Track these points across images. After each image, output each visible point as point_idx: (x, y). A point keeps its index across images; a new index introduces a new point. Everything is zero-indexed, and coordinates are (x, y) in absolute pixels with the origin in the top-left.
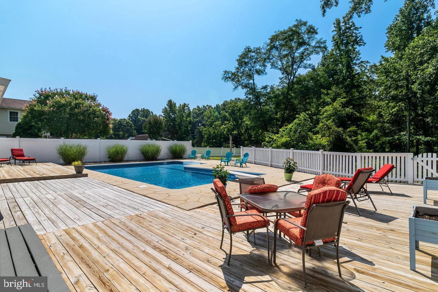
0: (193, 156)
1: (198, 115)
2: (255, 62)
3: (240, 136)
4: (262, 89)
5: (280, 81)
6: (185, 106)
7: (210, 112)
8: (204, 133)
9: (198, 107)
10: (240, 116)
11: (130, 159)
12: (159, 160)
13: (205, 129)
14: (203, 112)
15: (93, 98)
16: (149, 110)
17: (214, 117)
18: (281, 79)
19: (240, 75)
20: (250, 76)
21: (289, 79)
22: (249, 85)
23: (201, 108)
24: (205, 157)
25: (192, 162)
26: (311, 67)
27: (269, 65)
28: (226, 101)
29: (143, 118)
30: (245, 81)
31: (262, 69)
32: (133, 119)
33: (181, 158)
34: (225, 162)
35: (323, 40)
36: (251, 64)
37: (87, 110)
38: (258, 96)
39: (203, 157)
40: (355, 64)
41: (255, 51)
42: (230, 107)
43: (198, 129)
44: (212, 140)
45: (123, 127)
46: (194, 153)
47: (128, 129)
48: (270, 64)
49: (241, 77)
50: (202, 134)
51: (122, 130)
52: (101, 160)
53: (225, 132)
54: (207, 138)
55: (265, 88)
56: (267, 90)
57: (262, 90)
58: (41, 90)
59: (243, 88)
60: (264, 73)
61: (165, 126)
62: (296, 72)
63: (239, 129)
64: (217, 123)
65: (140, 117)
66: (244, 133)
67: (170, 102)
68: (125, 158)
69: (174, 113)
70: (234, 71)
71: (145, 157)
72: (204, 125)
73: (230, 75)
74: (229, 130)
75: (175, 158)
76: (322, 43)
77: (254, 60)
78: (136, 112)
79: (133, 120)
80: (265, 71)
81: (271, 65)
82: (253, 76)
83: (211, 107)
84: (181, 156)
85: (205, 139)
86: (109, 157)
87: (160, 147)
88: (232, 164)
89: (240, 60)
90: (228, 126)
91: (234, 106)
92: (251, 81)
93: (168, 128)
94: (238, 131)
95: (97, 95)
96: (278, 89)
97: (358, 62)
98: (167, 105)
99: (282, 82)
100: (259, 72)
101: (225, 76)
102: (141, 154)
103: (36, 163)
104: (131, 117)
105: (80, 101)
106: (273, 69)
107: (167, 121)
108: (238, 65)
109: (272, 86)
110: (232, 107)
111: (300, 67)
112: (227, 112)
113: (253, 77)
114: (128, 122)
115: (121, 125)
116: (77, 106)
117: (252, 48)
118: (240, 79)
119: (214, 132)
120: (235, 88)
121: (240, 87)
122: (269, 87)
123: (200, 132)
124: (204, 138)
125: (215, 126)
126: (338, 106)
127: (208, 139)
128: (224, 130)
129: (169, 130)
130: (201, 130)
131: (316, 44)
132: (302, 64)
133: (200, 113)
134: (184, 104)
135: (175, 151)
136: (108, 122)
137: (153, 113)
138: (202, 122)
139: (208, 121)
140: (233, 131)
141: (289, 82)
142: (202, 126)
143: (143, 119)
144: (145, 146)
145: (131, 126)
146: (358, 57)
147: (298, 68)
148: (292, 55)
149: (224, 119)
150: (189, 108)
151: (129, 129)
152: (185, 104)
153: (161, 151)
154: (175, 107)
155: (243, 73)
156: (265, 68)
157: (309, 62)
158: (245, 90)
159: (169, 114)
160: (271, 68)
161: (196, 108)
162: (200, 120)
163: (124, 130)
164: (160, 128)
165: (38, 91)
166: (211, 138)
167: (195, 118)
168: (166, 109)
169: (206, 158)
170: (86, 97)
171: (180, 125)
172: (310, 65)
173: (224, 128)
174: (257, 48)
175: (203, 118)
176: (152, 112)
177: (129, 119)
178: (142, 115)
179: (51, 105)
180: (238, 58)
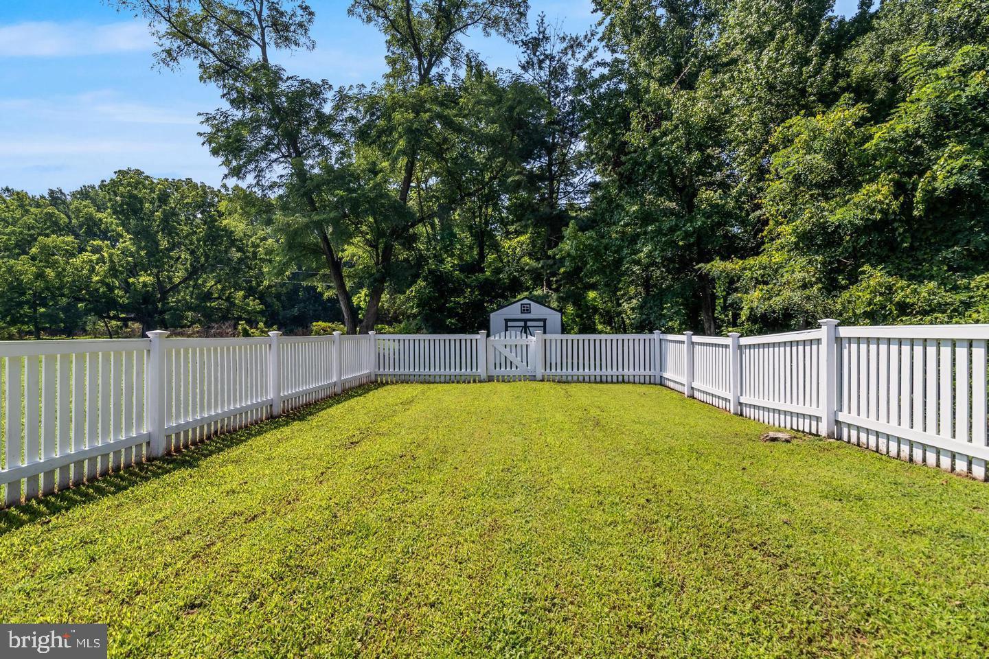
3: (165, 293)
53: (95, 279)
63: (160, 268)
66: (180, 283)
74: (113, 271)
128: (92, 270)
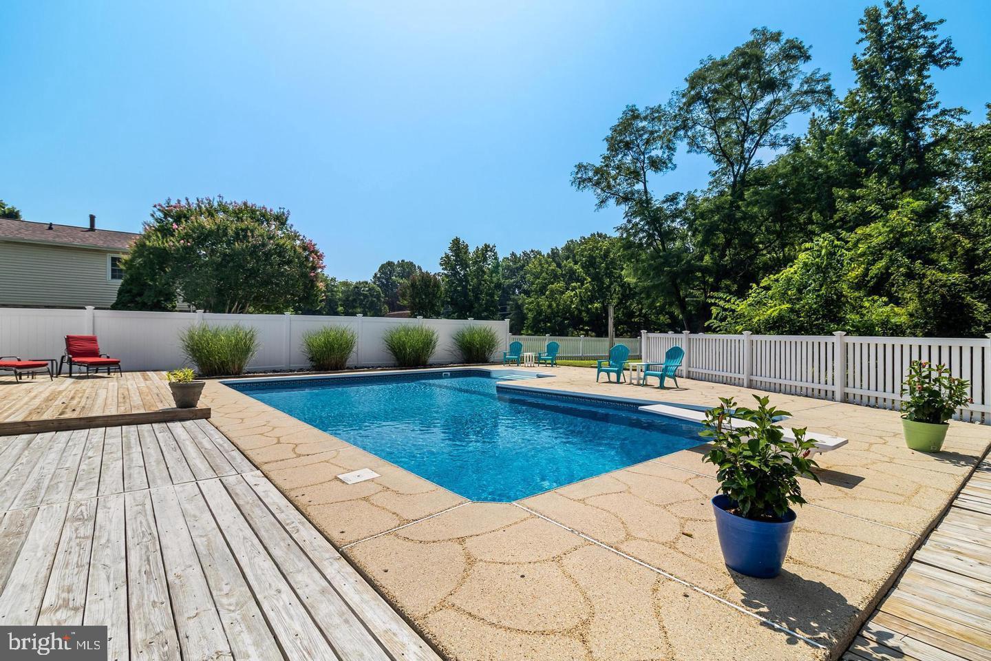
0: (515, 357)
1: (513, 272)
2: (648, 142)
4: (664, 202)
5: (711, 179)
6: (487, 251)
7: (541, 264)
8: (527, 308)
9: (513, 254)
10: (607, 268)
11: (364, 363)
12: (431, 366)
13: (530, 300)
14: (524, 266)
15: (281, 220)
16: (414, 263)
17: (547, 274)
18: (714, 175)
19: (613, 173)
20: (636, 175)
21: (734, 173)
22: (633, 194)
23: (518, 256)
24: (545, 360)
25: (513, 373)
26: (789, 142)
27: (682, 146)
28: (572, 241)
29: (402, 279)
30: (624, 187)
31: (665, 156)
32: (382, 283)
33: (485, 361)
34: (608, 372)
35: (822, 73)
36: (638, 146)
37: (264, 245)
38: (654, 218)
39: (539, 360)
40: (924, 120)
41: (647, 116)
42: (585, 250)
43: (514, 300)
44: (545, 323)
45: (362, 298)
46: (516, 349)
47: (372, 302)
48: (686, 141)
49: (615, 179)
50: (522, 311)
51: (360, 304)
52: (293, 366)
53: (573, 306)
54: (534, 318)
55: (673, 199)
56: (677, 203)
57: (665, 206)
58: (168, 203)
59: (618, 203)
60: (670, 165)
61: (446, 293)
62: (750, 158)
63: (605, 297)
64: (555, 286)
65: (396, 277)
67: (456, 242)
68: (350, 362)
69: (465, 265)
70: (598, 163)
71: (398, 359)
72: (527, 293)
73: (591, 174)
74: (581, 302)
75: (468, 361)
76: (818, 82)
77: (645, 136)
78: (387, 268)
79: (382, 285)
80: (670, 160)
81: (688, 143)
82: (645, 173)
83: (539, 253)
84: (485, 355)
85: (528, 322)
86: (312, 359)
87: (433, 334)
88: (631, 379)
89: (612, 138)
90: (580, 293)
91: (593, 247)
92: (639, 186)
93: (452, 298)
94: (603, 303)
95: (288, 211)
96: (707, 200)
97: (930, 114)
98: (450, 249)
99: (716, 182)
100: (656, 164)
101: (579, 176)
102: (389, 351)
103: (121, 372)
104: (379, 278)
105: (247, 223)
106: (693, 154)
107: (450, 283)
108: (608, 150)
109: (689, 193)
110: (590, 249)
111: (761, 145)
112: (576, 263)
113: (645, 176)
114: (373, 288)
115: (359, 294)
116: (241, 235)
117: (641, 109)
118: (612, 183)
119: (550, 306)
120: (602, 202)
121: (612, 202)
122: (683, 197)
123: (519, 307)
124: (527, 319)
125: (552, 291)
126: (905, 219)
127: (536, 320)
128: (572, 302)
129: (453, 303)
130: (520, 302)
131: (802, 85)
132: (767, 138)
133: (517, 268)
134: (485, 245)
135: (470, 343)
136: (312, 274)
137: (421, 269)
138: (521, 285)
139: (537, 282)
140: (592, 303)
141: (735, 182)
142: (522, 295)
143: (401, 281)
144: (398, 331)
145: (378, 297)
146: (931, 100)
147: (756, 147)
148: (743, 114)
149: (571, 276)
150: (495, 253)
151: (374, 301)
152: (487, 246)
153: (438, 343)
154: (466, 253)
155: (618, 167)
156: (673, 154)
157: (782, 133)
158: (624, 208)
159: (453, 269)
160: (688, 152)
161: (509, 256)
162: (517, 282)
163: (365, 305)
164: (434, 295)
165: (160, 205)
166: (542, 320)
167: (507, 278)
168: (447, 256)
169: (548, 362)
170: (263, 215)
171: (477, 291)
172: (786, 139)
173: (571, 296)
174: (653, 109)
175: (523, 278)
176: (419, 267)
177: (374, 283)
178: (399, 273)
179: (183, 233)
180: (609, 133)
